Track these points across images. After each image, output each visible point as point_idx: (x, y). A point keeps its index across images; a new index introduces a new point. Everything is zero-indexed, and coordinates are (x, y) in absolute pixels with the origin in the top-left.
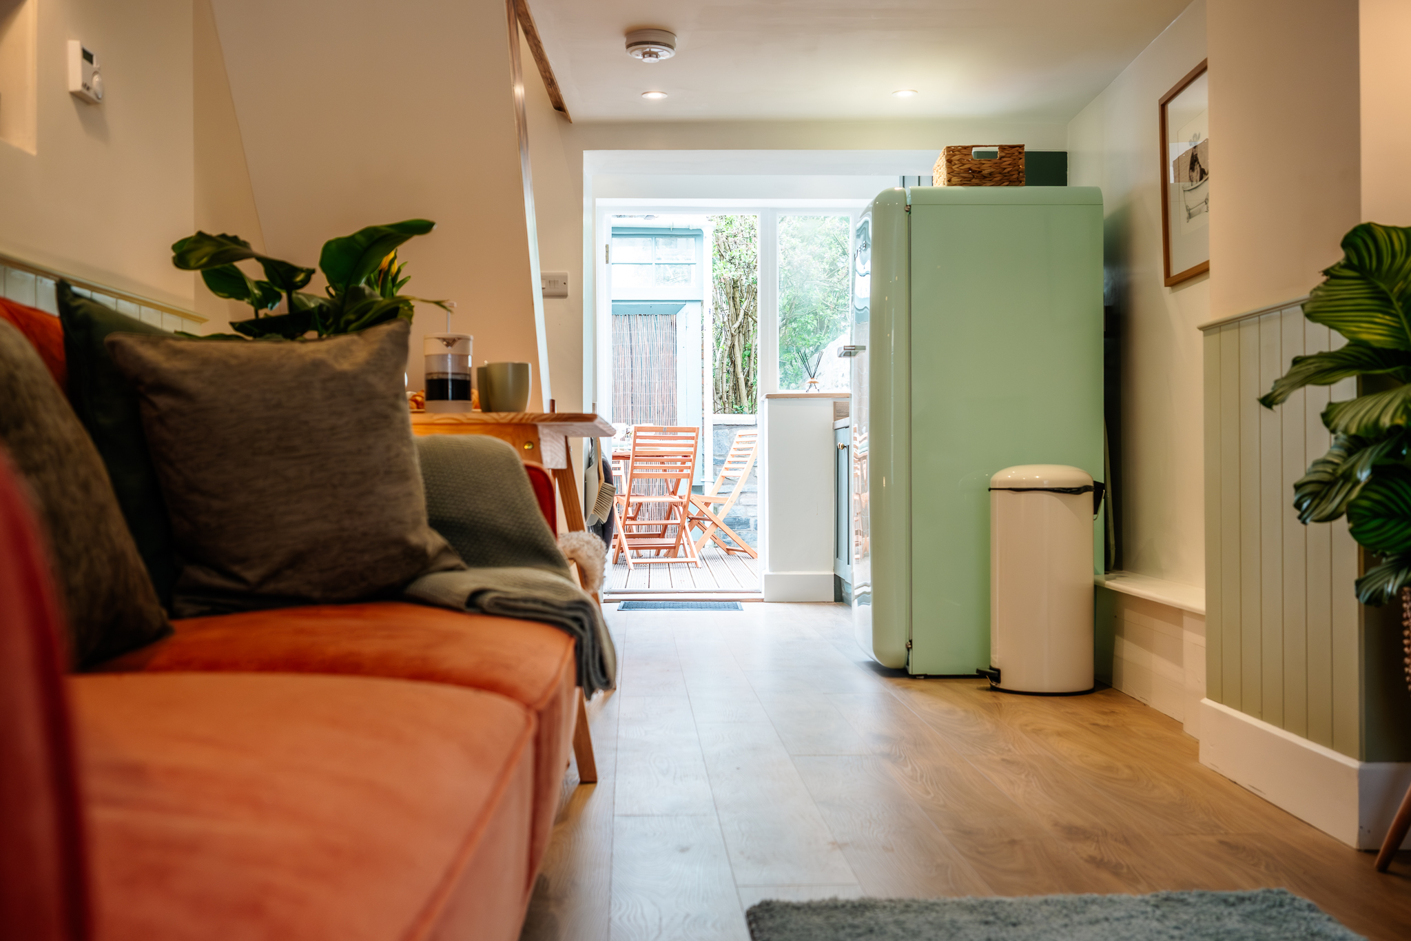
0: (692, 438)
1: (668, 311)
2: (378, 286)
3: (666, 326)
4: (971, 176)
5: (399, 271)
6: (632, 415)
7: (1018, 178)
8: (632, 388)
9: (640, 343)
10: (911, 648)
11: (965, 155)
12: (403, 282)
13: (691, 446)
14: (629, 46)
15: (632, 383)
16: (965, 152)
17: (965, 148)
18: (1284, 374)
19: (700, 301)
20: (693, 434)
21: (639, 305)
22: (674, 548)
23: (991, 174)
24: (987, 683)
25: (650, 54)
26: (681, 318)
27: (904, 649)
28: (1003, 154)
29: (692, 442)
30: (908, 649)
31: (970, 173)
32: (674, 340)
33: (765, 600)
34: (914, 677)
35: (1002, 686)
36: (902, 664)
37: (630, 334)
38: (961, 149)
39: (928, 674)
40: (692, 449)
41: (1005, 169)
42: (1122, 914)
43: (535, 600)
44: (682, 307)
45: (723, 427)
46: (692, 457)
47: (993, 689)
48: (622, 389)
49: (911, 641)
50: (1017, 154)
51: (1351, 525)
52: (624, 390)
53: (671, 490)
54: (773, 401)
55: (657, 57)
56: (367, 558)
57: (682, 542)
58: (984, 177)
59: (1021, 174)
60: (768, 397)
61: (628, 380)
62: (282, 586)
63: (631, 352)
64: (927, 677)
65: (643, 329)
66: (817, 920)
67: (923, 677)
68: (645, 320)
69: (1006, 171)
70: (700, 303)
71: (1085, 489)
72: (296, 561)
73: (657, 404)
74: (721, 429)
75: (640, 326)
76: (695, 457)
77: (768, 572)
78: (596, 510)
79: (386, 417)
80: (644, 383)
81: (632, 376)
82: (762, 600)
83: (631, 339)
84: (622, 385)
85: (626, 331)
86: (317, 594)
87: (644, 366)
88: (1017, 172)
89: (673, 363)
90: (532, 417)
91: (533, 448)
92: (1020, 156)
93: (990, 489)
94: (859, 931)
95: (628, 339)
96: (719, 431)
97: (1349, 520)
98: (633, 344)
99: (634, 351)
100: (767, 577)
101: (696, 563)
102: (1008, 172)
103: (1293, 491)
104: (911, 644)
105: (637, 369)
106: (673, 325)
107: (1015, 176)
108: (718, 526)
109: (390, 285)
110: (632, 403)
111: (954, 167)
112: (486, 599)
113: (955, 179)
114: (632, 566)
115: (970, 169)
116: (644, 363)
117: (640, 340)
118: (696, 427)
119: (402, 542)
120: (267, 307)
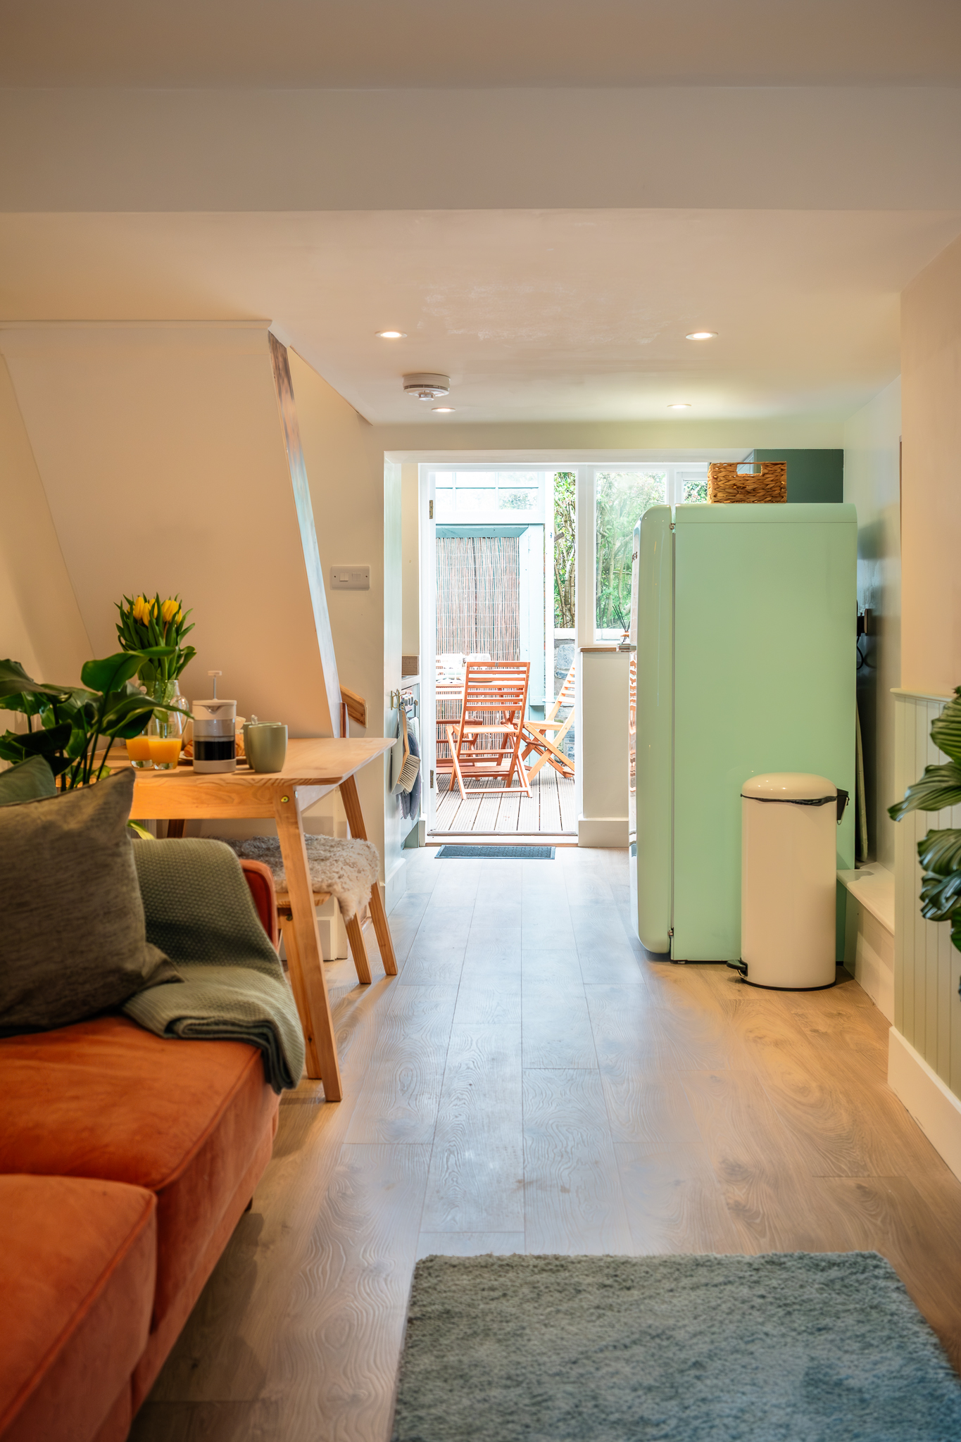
0: (523, 672)
1: (512, 533)
2: (162, 638)
3: (509, 549)
4: (735, 491)
5: (184, 618)
6: (476, 635)
7: (779, 494)
8: (476, 610)
9: (484, 566)
10: (673, 935)
11: (731, 471)
12: (187, 630)
13: (523, 679)
14: (406, 387)
15: (476, 604)
16: (730, 469)
17: (730, 465)
18: (918, 781)
19: (542, 524)
20: (524, 669)
21: (482, 529)
22: (508, 775)
23: (754, 490)
24: (736, 974)
25: (426, 395)
26: (523, 540)
27: (666, 937)
28: (766, 471)
29: (524, 676)
30: (670, 937)
31: (735, 489)
32: (516, 560)
33: (579, 845)
34: (676, 962)
35: (748, 979)
36: (665, 950)
37: (475, 556)
38: (726, 466)
39: (689, 960)
40: (523, 683)
41: (768, 485)
42: (721, 1279)
43: (225, 1023)
44: (524, 530)
45: (569, 642)
46: (523, 691)
47: (743, 981)
48: (466, 610)
49: (672, 929)
50: (779, 471)
51: (953, 930)
52: (469, 611)
53: (508, 717)
54: (588, 655)
55: (432, 397)
56: (87, 987)
57: (516, 769)
58: (749, 493)
59: (783, 490)
60: (583, 650)
61: (472, 601)
62: (14, 1018)
63: (475, 575)
64: (687, 962)
65: (488, 553)
66: (465, 1280)
67: (684, 962)
68: (489, 543)
69: (768, 487)
70: (542, 526)
71: (828, 799)
72: (26, 997)
73: (500, 625)
74: (567, 643)
75: (484, 548)
76: (526, 691)
77: (581, 818)
78: (401, 780)
79: (106, 866)
80: (487, 605)
81: (476, 598)
82: (576, 845)
83: (475, 561)
84: (466, 607)
85: (470, 554)
86: (44, 1022)
87: (487, 588)
88: (779, 488)
89: (515, 584)
90: (283, 781)
91: (288, 801)
92: (782, 473)
93: (742, 796)
94: (496, 1294)
95: (471, 561)
96: (565, 646)
97: (953, 926)
98: (477, 566)
99: (477, 573)
100: (580, 823)
101: (527, 792)
102: (771, 488)
103: (920, 883)
104: (673, 932)
105: (481, 591)
106: (516, 549)
107: (777, 492)
108: (552, 753)
109: (174, 635)
110: (476, 624)
111: (719, 483)
112: (181, 1027)
113: (720, 495)
114: (465, 796)
115: (735, 485)
116: (487, 584)
117: (484, 563)
118: (528, 661)
119: (118, 971)
120: (38, 712)
